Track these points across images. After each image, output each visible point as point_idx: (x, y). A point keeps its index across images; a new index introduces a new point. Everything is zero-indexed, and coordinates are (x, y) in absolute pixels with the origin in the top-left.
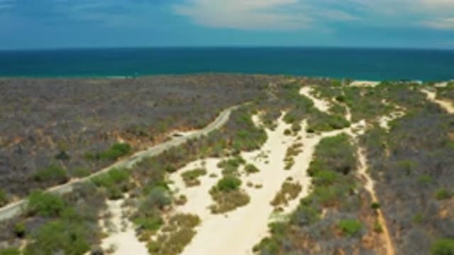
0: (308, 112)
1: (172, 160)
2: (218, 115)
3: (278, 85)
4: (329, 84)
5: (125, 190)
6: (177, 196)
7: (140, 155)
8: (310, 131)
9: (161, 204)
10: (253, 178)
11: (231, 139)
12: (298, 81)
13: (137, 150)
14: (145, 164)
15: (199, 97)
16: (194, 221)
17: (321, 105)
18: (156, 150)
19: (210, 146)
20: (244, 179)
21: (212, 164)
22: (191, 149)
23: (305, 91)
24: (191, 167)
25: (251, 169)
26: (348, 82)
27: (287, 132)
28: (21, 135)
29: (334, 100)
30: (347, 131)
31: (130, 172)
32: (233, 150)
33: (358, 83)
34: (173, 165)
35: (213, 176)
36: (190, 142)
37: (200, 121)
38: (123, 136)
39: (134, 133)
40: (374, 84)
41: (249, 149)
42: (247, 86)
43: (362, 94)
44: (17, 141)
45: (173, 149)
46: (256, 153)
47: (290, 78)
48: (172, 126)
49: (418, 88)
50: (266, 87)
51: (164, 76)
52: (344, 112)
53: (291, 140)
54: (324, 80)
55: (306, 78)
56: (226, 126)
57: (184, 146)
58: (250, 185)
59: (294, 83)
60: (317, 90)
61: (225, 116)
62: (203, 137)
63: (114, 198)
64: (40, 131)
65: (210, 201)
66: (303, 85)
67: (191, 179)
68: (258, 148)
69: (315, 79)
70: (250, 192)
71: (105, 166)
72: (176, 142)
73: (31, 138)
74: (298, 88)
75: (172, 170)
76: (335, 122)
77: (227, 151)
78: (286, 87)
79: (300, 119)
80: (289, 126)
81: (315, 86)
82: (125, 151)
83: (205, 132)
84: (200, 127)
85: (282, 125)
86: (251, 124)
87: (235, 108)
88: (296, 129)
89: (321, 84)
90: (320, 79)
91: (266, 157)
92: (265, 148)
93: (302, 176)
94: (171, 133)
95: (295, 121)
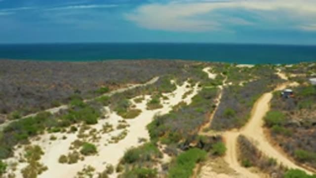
0: (202, 78)
1: (129, 95)
2: (152, 79)
3: (190, 67)
4: (222, 66)
5: (109, 103)
6: (132, 105)
7: (114, 92)
8: (199, 86)
9: (126, 107)
10: (166, 101)
11: (158, 87)
12: (203, 64)
13: (112, 90)
14: (117, 95)
15: (142, 71)
16: (139, 111)
17: (212, 76)
18: (121, 90)
19: (148, 90)
20: (162, 101)
21: (148, 97)
22: (138, 91)
23: (206, 70)
24: (138, 97)
25: (166, 98)
26: (235, 64)
27: (187, 87)
28: (54, 83)
29: (221, 74)
30: (220, 87)
31: (110, 98)
32: (158, 92)
33: (242, 66)
34: (129, 96)
35: (148, 100)
36: (137, 88)
37: (143, 80)
38: (104, 85)
39: (110, 83)
40: (250, 66)
41: (166, 92)
42: (171, 66)
43: (240, 71)
44: (53, 86)
45: (129, 90)
46: (170, 93)
47: (198, 62)
48: (128, 82)
49: (275, 68)
50: (183, 67)
51: (119, 60)
52: (223, 78)
53: (188, 90)
54: (220, 64)
55: (209, 62)
56: (156, 83)
57: (134, 89)
58: (164, 103)
59: (201, 65)
60: (213, 69)
61: (156, 79)
62: (143, 86)
63: (106, 105)
64: (62, 83)
65: (146, 107)
66: (206, 66)
67: (138, 101)
68: (171, 92)
69: (214, 63)
70: (164, 105)
71: (98, 96)
72: (130, 88)
73: (60, 85)
74: (203, 68)
75: (130, 98)
76: (216, 83)
77: (155, 92)
78: (195, 67)
79: (196, 82)
80: (189, 85)
81: (213, 67)
82: (107, 91)
83: (145, 85)
84: (142, 83)
85: (186, 83)
86: (169, 83)
87: (162, 76)
88: (193, 86)
89: (217, 66)
90: (218, 63)
91: (174, 95)
92: (174, 92)
93: (188, 100)
94: (128, 85)
95: (193, 83)
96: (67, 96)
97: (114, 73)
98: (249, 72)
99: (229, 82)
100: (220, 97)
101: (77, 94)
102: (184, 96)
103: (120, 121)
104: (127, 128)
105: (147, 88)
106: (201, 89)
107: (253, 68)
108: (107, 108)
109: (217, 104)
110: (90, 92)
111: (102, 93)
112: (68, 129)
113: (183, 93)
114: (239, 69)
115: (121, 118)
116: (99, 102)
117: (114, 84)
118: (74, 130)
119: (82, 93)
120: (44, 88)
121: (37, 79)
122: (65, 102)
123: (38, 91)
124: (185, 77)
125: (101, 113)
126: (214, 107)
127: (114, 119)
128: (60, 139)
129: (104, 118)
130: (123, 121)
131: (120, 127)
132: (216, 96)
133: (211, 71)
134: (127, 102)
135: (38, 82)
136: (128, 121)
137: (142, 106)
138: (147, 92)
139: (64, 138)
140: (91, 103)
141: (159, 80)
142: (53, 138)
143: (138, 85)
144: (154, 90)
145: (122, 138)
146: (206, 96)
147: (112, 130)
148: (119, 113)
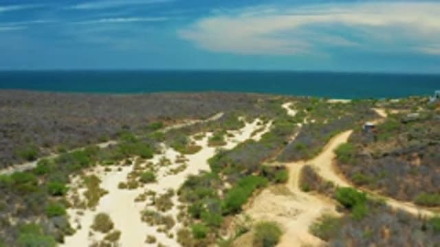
0: (278, 114)
1: (187, 131)
2: (215, 114)
3: (265, 101)
4: (308, 101)
5: (164, 139)
6: (191, 142)
7: (169, 128)
8: (273, 123)
9: (184, 143)
10: (232, 139)
11: (222, 124)
12: (283, 99)
13: (166, 126)
14: (172, 132)
15: (202, 105)
16: (199, 148)
17: (292, 113)
18: (178, 126)
19: (210, 126)
20: (226, 138)
21: (209, 134)
22: (197, 128)
23: (285, 106)
24: (197, 134)
26: (326, 99)
27: (259, 124)
28: (96, 118)
29: (305, 111)
30: (300, 125)
31: (166, 134)
32: (222, 129)
33: (335, 101)
35: (209, 137)
36: (197, 124)
37: (204, 116)
38: (156, 120)
39: (164, 119)
40: (344, 101)
41: (232, 129)
42: (240, 100)
43: (330, 107)
44: (95, 121)
45: (187, 126)
46: (236, 131)
48: (185, 117)
50: (256, 102)
52: (305, 116)
53: (258, 127)
54: (306, 98)
55: (291, 96)
56: (220, 119)
57: (192, 125)
58: (229, 140)
59: (280, 99)
60: (295, 105)
61: (220, 115)
62: (204, 123)
64: (105, 117)
65: (207, 143)
66: (287, 101)
67: (199, 138)
68: (237, 129)
69: (298, 97)
70: (228, 142)
72: (189, 124)
73: (103, 120)
74: (282, 103)
75: (189, 135)
76: (295, 120)
77: (218, 129)
78: (272, 102)
79: (270, 119)
80: (262, 122)
81: (296, 102)
82: (160, 126)
83: (206, 121)
84: (203, 119)
85: (257, 120)
86: (235, 119)
87: (228, 112)
88: (265, 123)
89: (302, 100)
90: (303, 97)
91: (241, 133)
92: (242, 130)
93: (258, 137)
94: (186, 121)
95: (267, 119)
96: (113, 132)
97: (167, 108)
98: (340, 109)
99: (312, 119)
100: (296, 134)
101: (125, 130)
102: (254, 134)
103: (178, 157)
104: (186, 162)
105: (209, 124)
106: (274, 127)
107: (348, 104)
108: (162, 145)
109: (290, 142)
110: (140, 128)
111: (155, 129)
112: (122, 162)
113: (252, 131)
114: (329, 104)
115: (178, 154)
116: (152, 138)
117: (169, 119)
118: (129, 163)
119: (131, 129)
120: (85, 123)
121: (74, 113)
122: (114, 137)
123: (79, 126)
124: (257, 114)
125: (155, 148)
126: (286, 143)
127: (171, 154)
128: (115, 171)
129: (159, 153)
130: (182, 157)
131: (177, 162)
132: (291, 133)
133: (292, 107)
134: (185, 139)
135: (76, 116)
136: (187, 156)
137: (203, 143)
138: (208, 129)
139: (120, 170)
140: (144, 139)
141: (224, 116)
142: (107, 170)
143: (198, 121)
144: (217, 127)
145: (182, 171)
146: (280, 133)
147: (170, 164)
148: (176, 149)
